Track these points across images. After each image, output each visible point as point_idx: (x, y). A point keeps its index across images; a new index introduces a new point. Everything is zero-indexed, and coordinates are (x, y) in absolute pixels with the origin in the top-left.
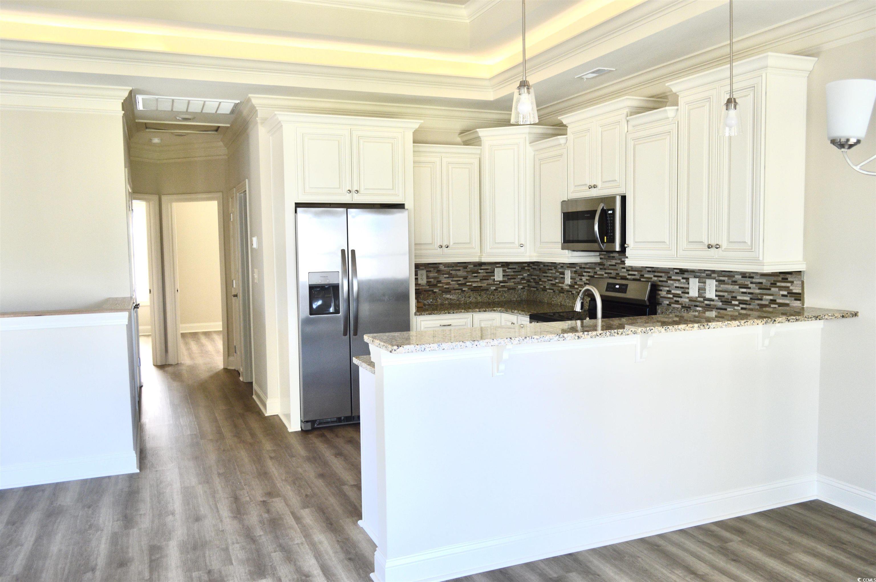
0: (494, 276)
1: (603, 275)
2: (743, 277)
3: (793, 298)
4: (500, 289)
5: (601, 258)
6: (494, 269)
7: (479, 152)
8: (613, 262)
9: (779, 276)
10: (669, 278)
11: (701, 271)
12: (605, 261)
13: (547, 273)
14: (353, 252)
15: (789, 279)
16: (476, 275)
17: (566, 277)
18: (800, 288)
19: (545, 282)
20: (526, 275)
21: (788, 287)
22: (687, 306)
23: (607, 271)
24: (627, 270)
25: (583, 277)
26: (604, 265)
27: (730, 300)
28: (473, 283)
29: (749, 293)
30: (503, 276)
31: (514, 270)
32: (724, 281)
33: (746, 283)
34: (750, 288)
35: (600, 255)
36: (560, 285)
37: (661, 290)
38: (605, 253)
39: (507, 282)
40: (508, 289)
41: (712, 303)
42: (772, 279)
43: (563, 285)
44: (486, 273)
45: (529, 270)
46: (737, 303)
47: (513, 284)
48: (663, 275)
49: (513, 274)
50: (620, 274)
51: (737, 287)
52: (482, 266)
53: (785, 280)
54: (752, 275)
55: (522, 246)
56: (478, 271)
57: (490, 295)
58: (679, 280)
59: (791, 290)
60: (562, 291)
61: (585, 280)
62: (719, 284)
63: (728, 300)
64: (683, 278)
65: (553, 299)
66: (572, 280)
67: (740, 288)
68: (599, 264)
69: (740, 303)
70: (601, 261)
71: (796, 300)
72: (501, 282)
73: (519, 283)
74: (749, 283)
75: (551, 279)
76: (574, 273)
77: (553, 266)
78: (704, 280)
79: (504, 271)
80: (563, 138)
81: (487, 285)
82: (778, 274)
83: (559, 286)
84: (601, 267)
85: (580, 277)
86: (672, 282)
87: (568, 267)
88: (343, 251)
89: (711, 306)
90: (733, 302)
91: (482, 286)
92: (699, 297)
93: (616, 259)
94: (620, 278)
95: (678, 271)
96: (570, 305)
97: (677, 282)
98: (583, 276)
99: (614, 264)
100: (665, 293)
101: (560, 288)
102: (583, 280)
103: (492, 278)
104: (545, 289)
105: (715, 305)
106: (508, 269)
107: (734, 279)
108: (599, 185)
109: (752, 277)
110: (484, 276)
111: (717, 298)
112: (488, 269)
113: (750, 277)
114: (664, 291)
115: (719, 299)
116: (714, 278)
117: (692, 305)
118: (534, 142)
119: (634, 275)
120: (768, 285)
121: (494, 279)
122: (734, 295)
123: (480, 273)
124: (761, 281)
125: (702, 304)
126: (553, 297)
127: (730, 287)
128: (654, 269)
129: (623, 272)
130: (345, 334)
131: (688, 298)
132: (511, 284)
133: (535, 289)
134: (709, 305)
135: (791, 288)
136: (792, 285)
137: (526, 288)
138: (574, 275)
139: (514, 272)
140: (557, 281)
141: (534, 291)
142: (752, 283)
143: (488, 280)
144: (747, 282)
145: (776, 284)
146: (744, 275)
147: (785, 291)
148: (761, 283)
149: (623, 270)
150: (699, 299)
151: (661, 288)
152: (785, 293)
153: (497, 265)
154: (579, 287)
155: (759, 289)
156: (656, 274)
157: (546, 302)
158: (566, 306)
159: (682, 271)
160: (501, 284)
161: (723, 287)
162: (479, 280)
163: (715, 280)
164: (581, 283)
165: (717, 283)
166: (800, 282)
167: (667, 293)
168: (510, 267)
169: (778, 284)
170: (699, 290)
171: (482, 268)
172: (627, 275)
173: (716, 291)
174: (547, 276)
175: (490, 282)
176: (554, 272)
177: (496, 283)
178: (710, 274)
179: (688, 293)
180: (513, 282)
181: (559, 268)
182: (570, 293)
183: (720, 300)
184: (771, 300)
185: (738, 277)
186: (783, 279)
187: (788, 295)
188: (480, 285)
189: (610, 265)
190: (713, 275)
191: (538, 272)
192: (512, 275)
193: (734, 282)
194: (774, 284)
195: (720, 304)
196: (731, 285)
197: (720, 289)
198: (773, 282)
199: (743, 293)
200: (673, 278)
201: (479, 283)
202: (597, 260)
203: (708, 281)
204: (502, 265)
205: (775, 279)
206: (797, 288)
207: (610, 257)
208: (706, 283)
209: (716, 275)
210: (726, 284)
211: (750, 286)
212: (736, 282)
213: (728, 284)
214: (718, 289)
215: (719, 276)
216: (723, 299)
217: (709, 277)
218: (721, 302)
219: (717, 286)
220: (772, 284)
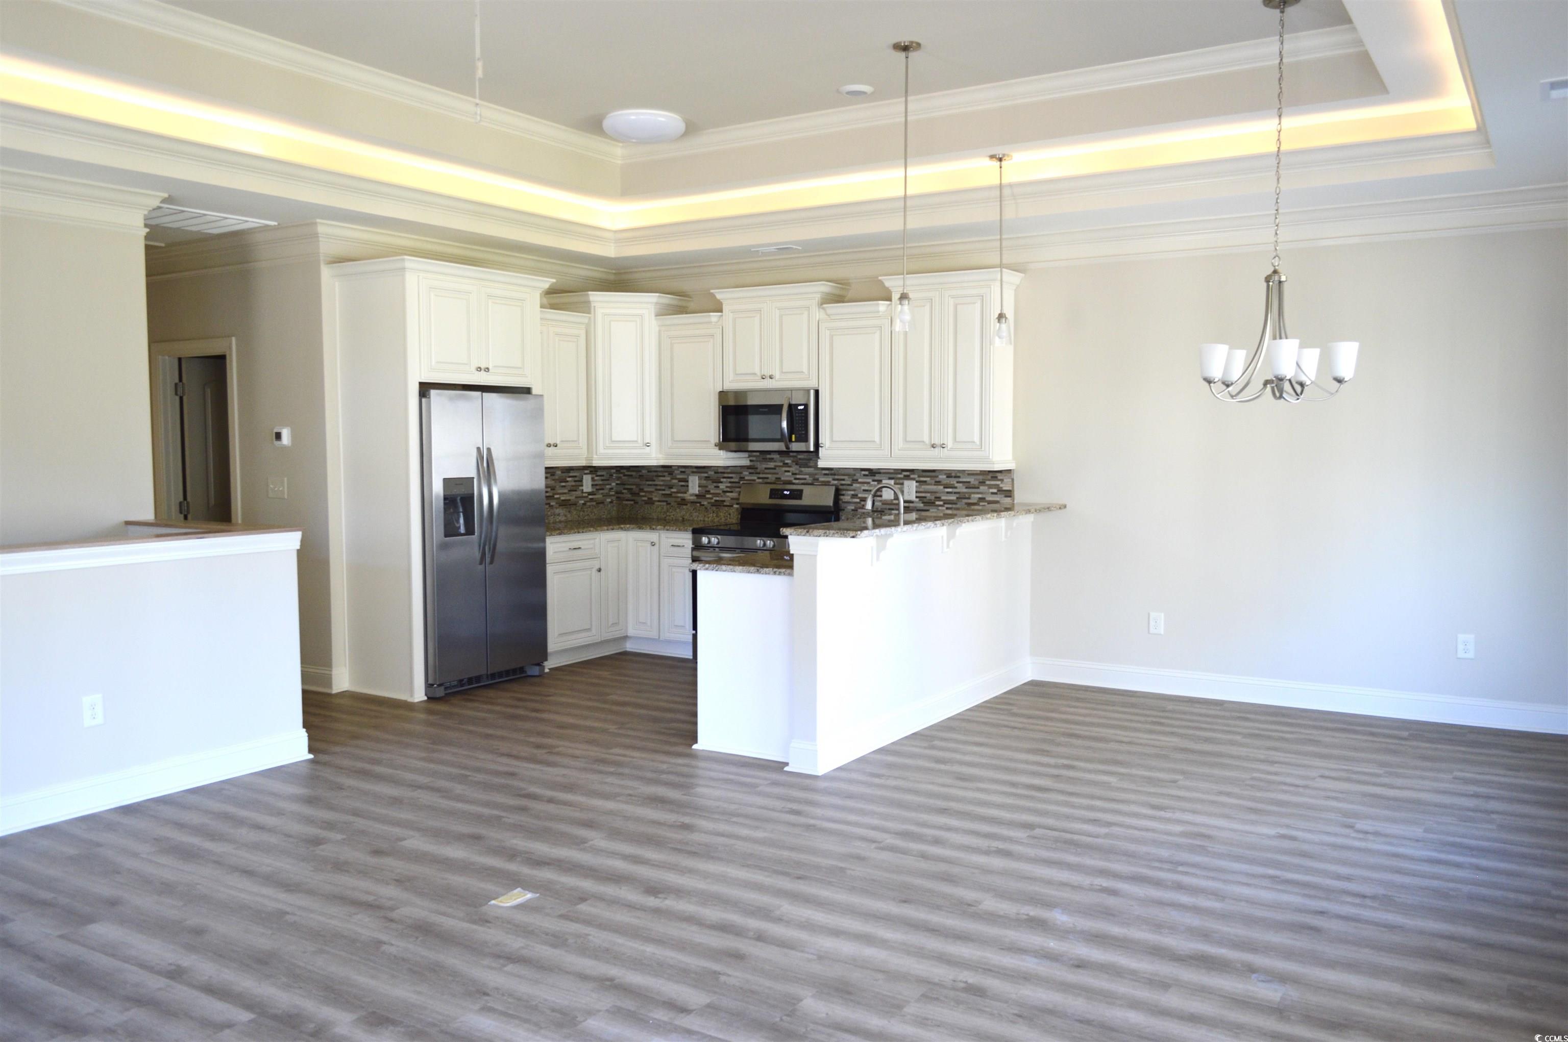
0: (582, 486)
1: (754, 480)
2: (947, 477)
3: (1003, 496)
4: (588, 504)
5: (751, 461)
6: (583, 476)
7: (586, 321)
8: (772, 465)
9: (988, 474)
10: (856, 481)
11: (897, 472)
12: (758, 465)
13: (654, 481)
14: (489, 450)
15: (999, 478)
16: (563, 484)
17: (690, 484)
18: (1011, 486)
19: (652, 492)
20: (614, 484)
21: (998, 485)
22: (879, 509)
23: (761, 476)
24: (793, 474)
25: (720, 484)
26: (757, 468)
27: (933, 501)
28: (562, 495)
29: (955, 493)
30: (592, 485)
31: (602, 478)
32: (925, 482)
33: (952, 483)
34: (956, 488)
35: (749, 456)
36: (679, 495)
37: (843, 495)
38: (758, 454)
39: (595, 494)
40: (597, 503)
41: (911, 505)
42: (981, 477)
43: (685, 495)
44: (575, 481)
45: (618, 478)
46: (941, 503)
47: (601, 496)
48: (846, 477)
49: (601, 482)
50: (782, 479)
51: (941, 487)
52: (569, 472)
53: (995, 478)
54: (958, 475)
55: (648, 446)
56: (566, 479)
57: (580, 511)
58: (868, 483)
59: (1002, 488)
60: (683, 502)
61: (724, 487)
62: (920, 485)
63: (930, 501)
64: (874, 481)
65: (668, 514)
66: (700, 489)
67: (944, 488)
68: (748, 467)
69: (944, 503)
70: (752, 464)
71: (1006, 496)
72: (590, 494)
73: (608, 495)
74: (955, 482)
75: (663, 488)
76: (705, 480)
77: (666, 472)
78: (901, 481)
79: (593, 479)
80: (715, 315)
81: (576, 497)
82: (987, 473)
83: (678, 497)
84: (751, 471)
85: (715, 484)
86: (858, 485)
87: (693, 472)
88: (478, 449)
89: (911, 508)
90: (937, 503)
91: (570, 500)
92: (895, 499)
93: (775, 462)
94: (782, 483)
95: (867, 473)
96: (699, 519)
97: (866, 485)
98: (721, 482)
99: (773, 467)
100: (849, 497)
101: (679, 500)
102: (721, 487)
103: (581, 488)
104: (650, 502)
105: (915, 507)
106: (597, 476)
107: (937, 480)
108: (777, 375)
109: (959, 477)
110: (572, 486)
111: (918, 500)
112: (575, 477)
113: (955, 477)
114: (848, 495)
115: (920, 500)
116: (913, 479)
117: (886, 509)
118: (663, 315)
119: (805, 479)
120: (976, 483)
121: (583, 490)
122: (938, 495)
123: (567, 481)
124: (968, 480)
126: (668, 511)
127: (934, 488)
128: (833, 472)
129: (788, 476)
130: (481, 563)
131: (881, 501)
132: (598, 496)
133: (632, 502)
135: (1001, 486)
136: (1002, 483)
137: (615, 502)
138: (705, 482)
139: (602, 480)
140: (673, 490)
141: (632, 505)
142: (958, 482)
143: (576, 491)
144: (953, 481)
145: (985, 482)
146: (950, 474)
147: (995, 488)
148: (969, 482)
149: (787, 474)
151: (844, 492)
152: (995, 491)
153: (586, 472)
154: (715, 497)
155: (966, 488)
156: (836, 477)
157: (655, 517)
158: (693, 520)
159: (872, 472)
160: (590, 497)
161: (924, 488)
162: (566, 491)
163: (915, 482)
164: (717, 491)
165: (917, 484)
166: (1010, 480)
167: (852, 498)
168: (599, 473)
169: (988, 482)
171: (571, 474)
172: (793, 479)
173: (916, 492)
174: (656, 485)
175: (578, 493)
176: (669, 479)
177: (584, 495)
178: (908, 474)
179: (881, 496)
180: (602, 494)
181: (679, 474)
182: (698, 504)
183: (921, 502)
184: (980, 498)
185: (942, 477)
186: (992, 477)
187: (998, 493)
188: (568, 498)
189: (766, 469)
190: (912, 476)
191: (637, 480)
192: (600, 485)
193: (938, 483)
194: (982, 483)
195: (921, 505)
196: (935, 485)
197: (921, 490)
198: (981, 481)
199: (948, 493)
200: (860, 480)
201: (567, 495)
202: (746, 462)
203: (907, 483)
204: (591, 471)
205: (984, 478)
206: (1007, 485)
207: (766, 459)
208: (902, 484)
209: (916, 476)
210: (929, 484)
211: (957, 485)
212: (939, 482)
213: (931, 485)
214: (919, 490)
215: (919, 476)
216: (925, 500)
217: (907, 478)
218: (923, 503)
219: (916, 487)
220: (980, 482)
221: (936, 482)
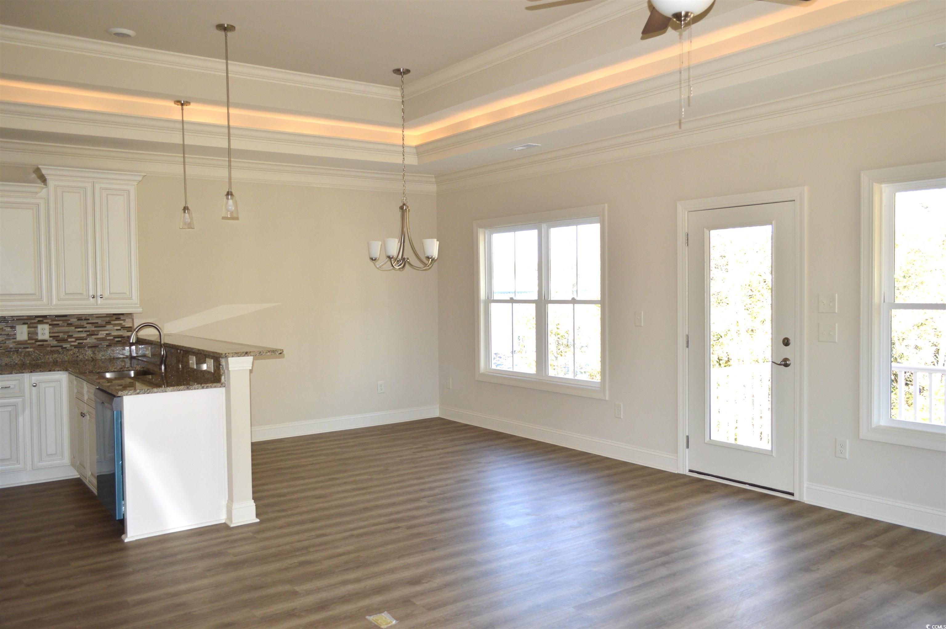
2: (78, 320)
3: (126, 331)
9: (113, 317)
11: (30, 318)
15: (122, 318)
18: (131, 324)
21: (121, 324)
22: (13, 349)
27: (66, 339)
29: (85, 331)
32: (58, 324)
33: (82, 324)
34: (86, 327)
41: (45, 343)
42: (108, 319)
46: (73, 340)
51: (73, 328)
53: (118, 319)
54: (88, 318)
59: (124, 325)
62: (53, 327)
63: (64, 339)
64: (5, 326)
67: (76, 328)
69: (76, 340)
71: (128, 331)
78: (35, 325)
82: (112, 315)
89: (45, 346)
90: (69, 340)
92: (28, 340)
105: (50, 345)
107: (69, 322)
109: (88, 319)
111: (51, 338)
113: (86, 319)
115: (53, 339)
116: (46, 323)
117: (20, 348)
120: (104, 323)
122: (70, 334)
124: (96, 321)
125: (34, 345)
127: (66, 329)
131: (15, 342)
134: (43, 345)
135: (124, 324)
136: (124, 322)
142: (88, 323)
144: (84, 323)
145: (110, 322)
146: (80, 318)
147: (119, 326)
148: (97, 323)
150: (29, 342)
152: (119, 328)
155: (95, 327)
161: (56, 329)
163: (48, 325)
165: (51, 327)
166: (131, 320)
169: (113, 322)
170: (29, 334)
173: (49, 333)
178: (42, 319)
179: (14, 338)
183: (55, 340)
184: (107, 334)
185: (73, 320)
186: (116, 318)
187: (122, 329)
190: (45, 321)
193: (70, 325)
194: (108, 323)
195: (55, 343)
196: (66, 326)
197: (54, 331)
198: (107, 321)
199: (79, 332)
203: (40, 327)
205: (110, 319)
206: (128, 324)
208: (37, 327)
209: (49, 321)
210: (62, 326)
211: (86, 325)
212: (72, 324)
213: (64, 326)
214: (52, 331)
215: (52, 321)
216: (58, 339)
217: (40, 322)
218: (56, 341)
219: (50, 329)
220: (106, 323)
221: (68, 324)
